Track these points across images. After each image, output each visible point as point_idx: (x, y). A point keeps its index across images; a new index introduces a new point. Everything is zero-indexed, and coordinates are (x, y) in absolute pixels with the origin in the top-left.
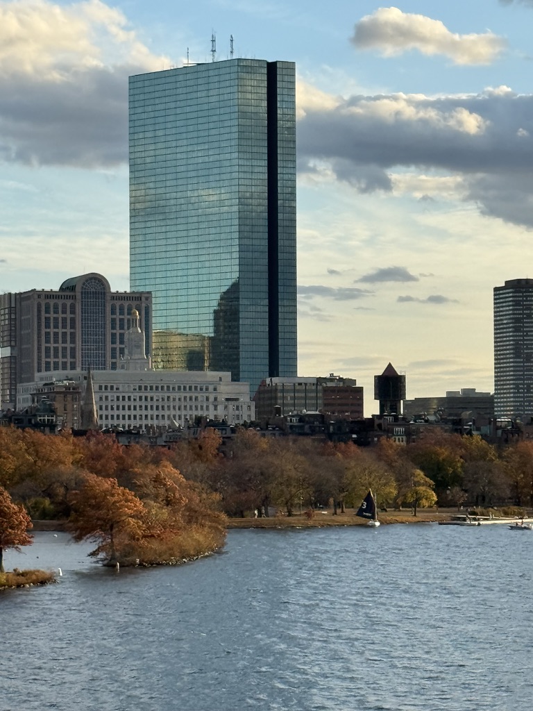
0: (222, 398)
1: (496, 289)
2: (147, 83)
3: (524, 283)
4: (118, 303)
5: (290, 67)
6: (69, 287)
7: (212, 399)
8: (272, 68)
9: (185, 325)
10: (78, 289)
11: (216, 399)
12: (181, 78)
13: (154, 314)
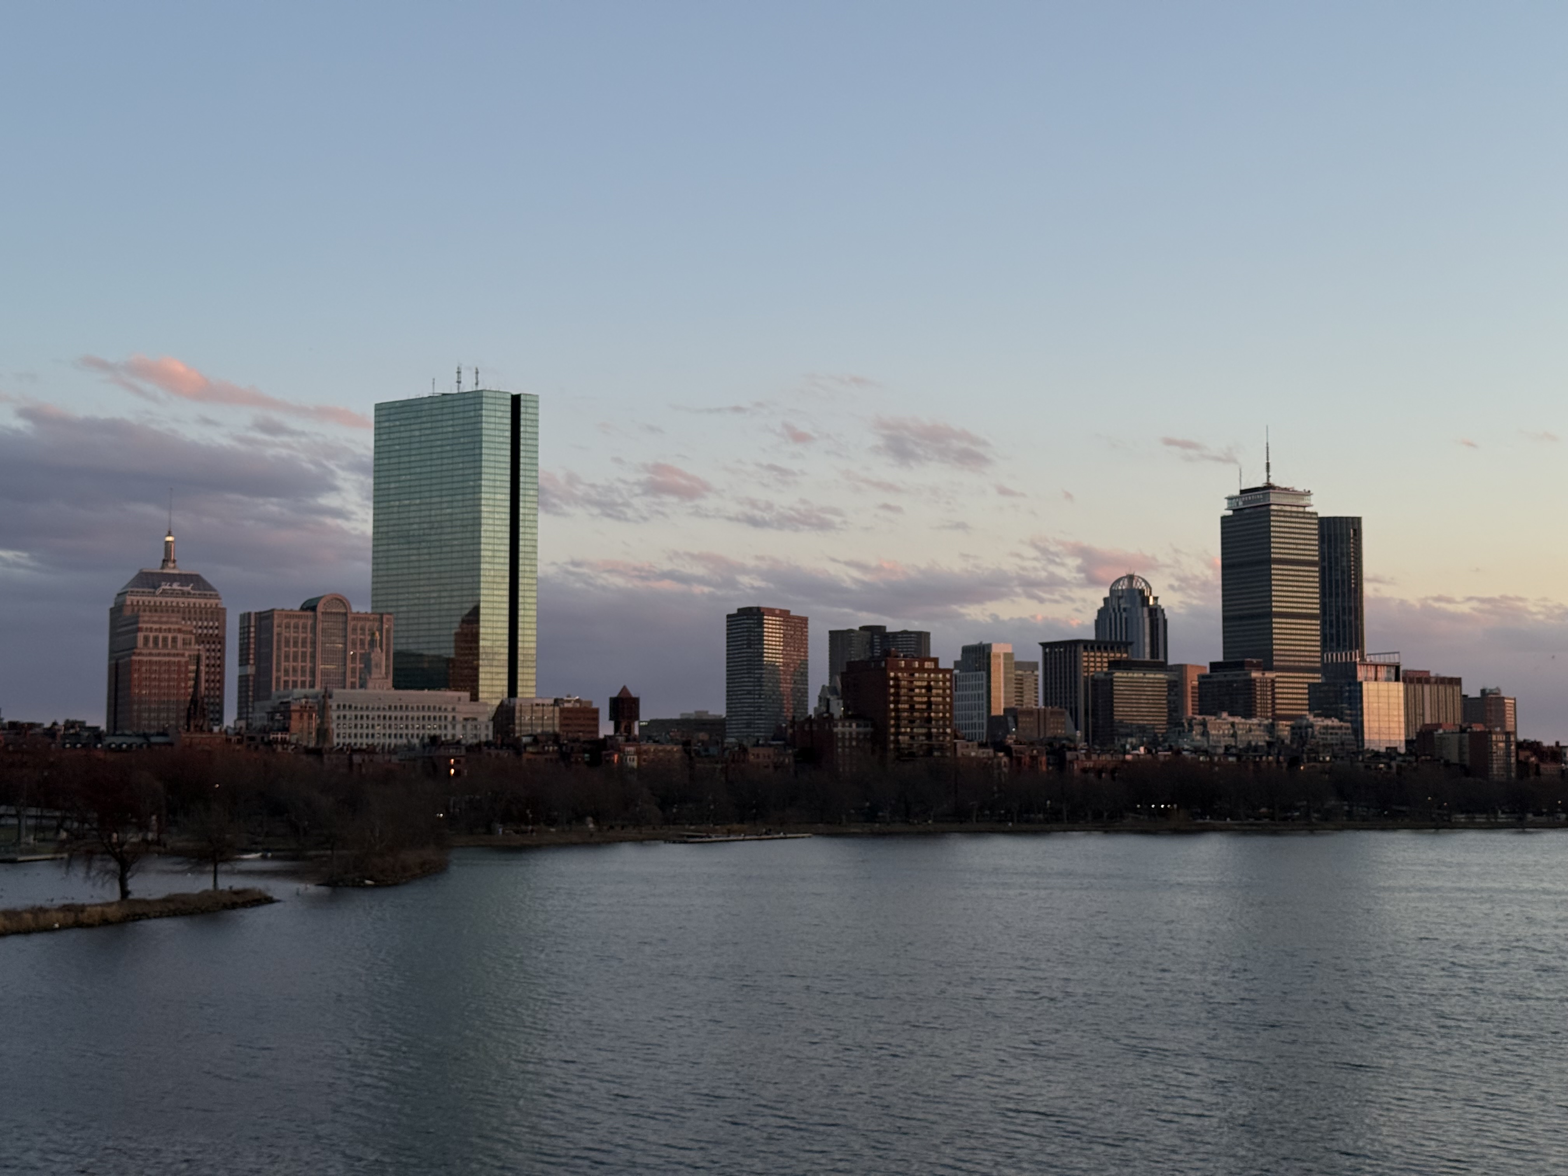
0: (460, 718)
1: (729, 616)
2: (392, 411)
3: (755, 611)
4: (359, 624)
5: (535, 399)
6: (310, 606)
7: (450, 718)
8: (516, 400)
9: (424, 646)
10: (320, 609)
11: (454, 718)
12: (426, 407)
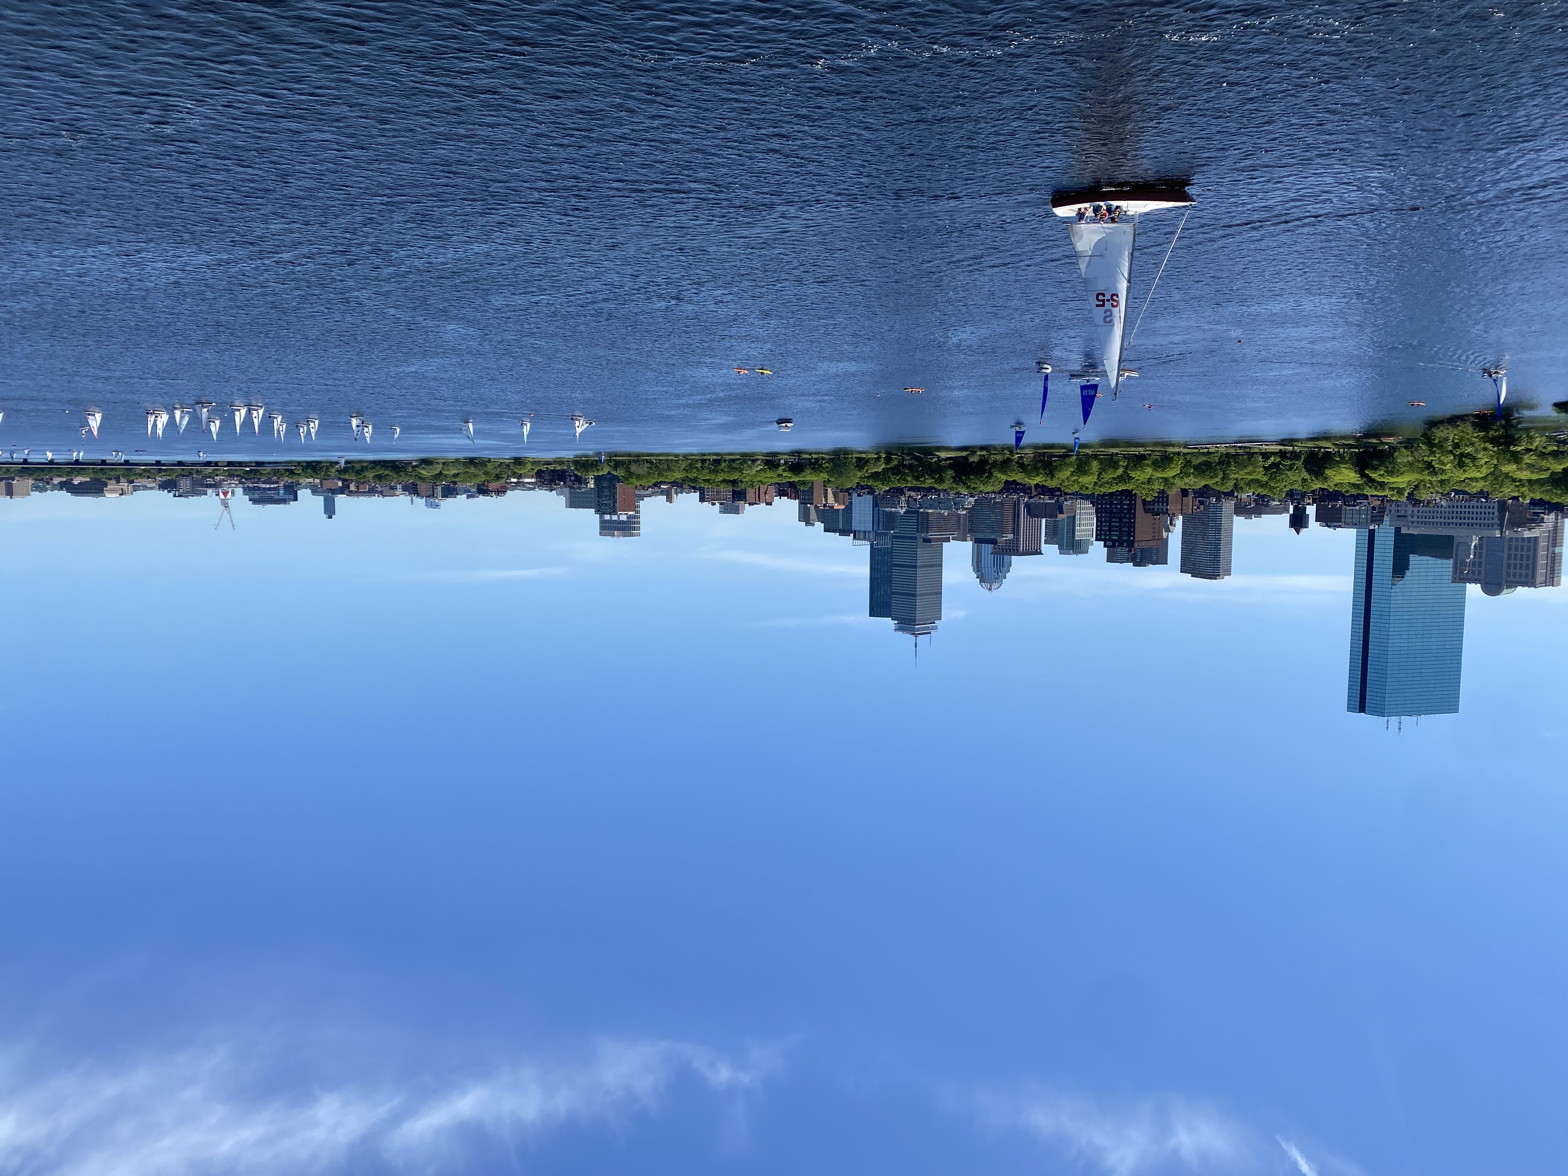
13: (1451, 570)
